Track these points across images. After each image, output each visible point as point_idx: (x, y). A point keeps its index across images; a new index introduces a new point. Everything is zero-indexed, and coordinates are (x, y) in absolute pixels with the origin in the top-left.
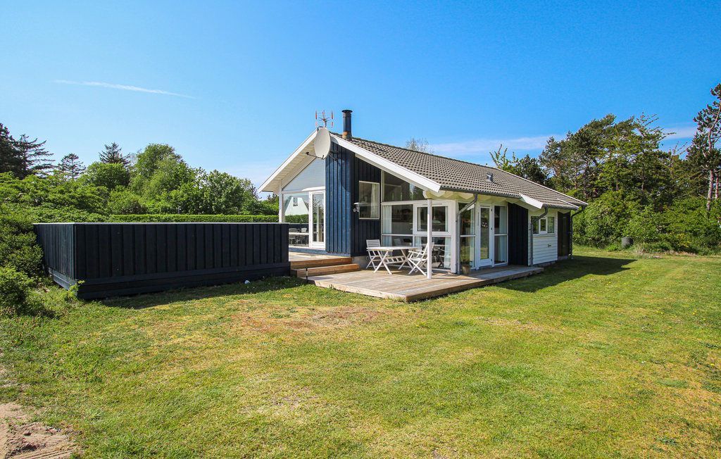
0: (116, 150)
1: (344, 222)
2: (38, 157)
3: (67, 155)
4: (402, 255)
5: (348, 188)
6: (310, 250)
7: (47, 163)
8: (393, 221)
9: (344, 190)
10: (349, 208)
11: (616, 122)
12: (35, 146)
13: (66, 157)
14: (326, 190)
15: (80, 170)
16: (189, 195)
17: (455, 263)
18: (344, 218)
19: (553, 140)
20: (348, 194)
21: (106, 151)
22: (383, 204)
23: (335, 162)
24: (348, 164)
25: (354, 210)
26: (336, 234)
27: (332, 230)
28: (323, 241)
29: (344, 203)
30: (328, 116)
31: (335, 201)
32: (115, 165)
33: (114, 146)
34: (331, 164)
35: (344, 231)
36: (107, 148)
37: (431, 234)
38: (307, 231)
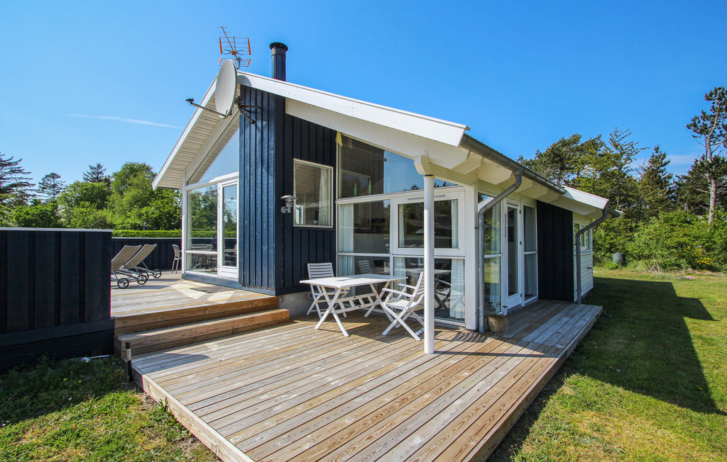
0: (100, 170)
1: (265, 232)
2: (13, 175)
3: (48, 174)
4: (371, 291)
5: (272, 169)
6: (219, 280)
7: (24, 181)
8: (356, 231)
9: (265, 174)
10: (272, 207)
11: (582, 141)
12: (10, 164)
13: (47, 176)
14: (240, 177)
15: (61, 189)
16: (161, 212)
17: (474, 311)
18: (265, 225)
19: (522, 158)
20: (272, 181)
21: (90, 171)
22: (339, 202)
23: (253, 126)
24: (272, 127)
25: (283, 210)
26: (253, 253)
27: (247, 246)
28: (235, 265)
29: (265, 198)
30: (241, 46)
31: (252, 196)
32: (97, 184)
33: (99, 166)
34: (247, 131)
35: (265, 248)
36: (91, 168)
37: (431, 253)
38: (215, 248)
